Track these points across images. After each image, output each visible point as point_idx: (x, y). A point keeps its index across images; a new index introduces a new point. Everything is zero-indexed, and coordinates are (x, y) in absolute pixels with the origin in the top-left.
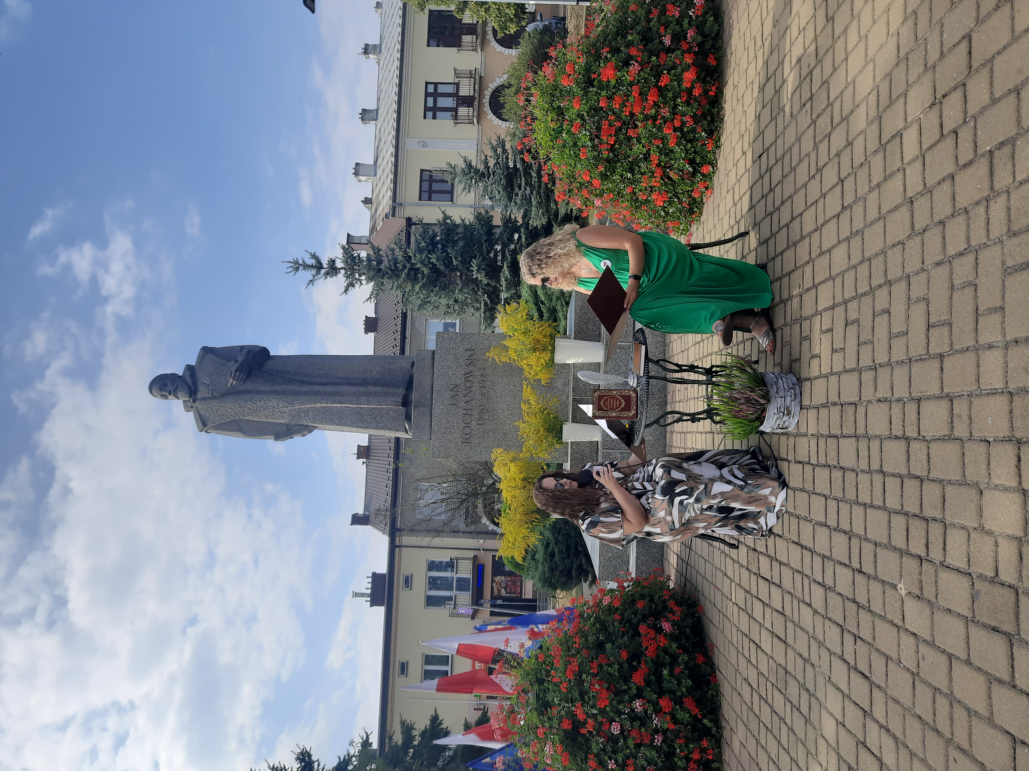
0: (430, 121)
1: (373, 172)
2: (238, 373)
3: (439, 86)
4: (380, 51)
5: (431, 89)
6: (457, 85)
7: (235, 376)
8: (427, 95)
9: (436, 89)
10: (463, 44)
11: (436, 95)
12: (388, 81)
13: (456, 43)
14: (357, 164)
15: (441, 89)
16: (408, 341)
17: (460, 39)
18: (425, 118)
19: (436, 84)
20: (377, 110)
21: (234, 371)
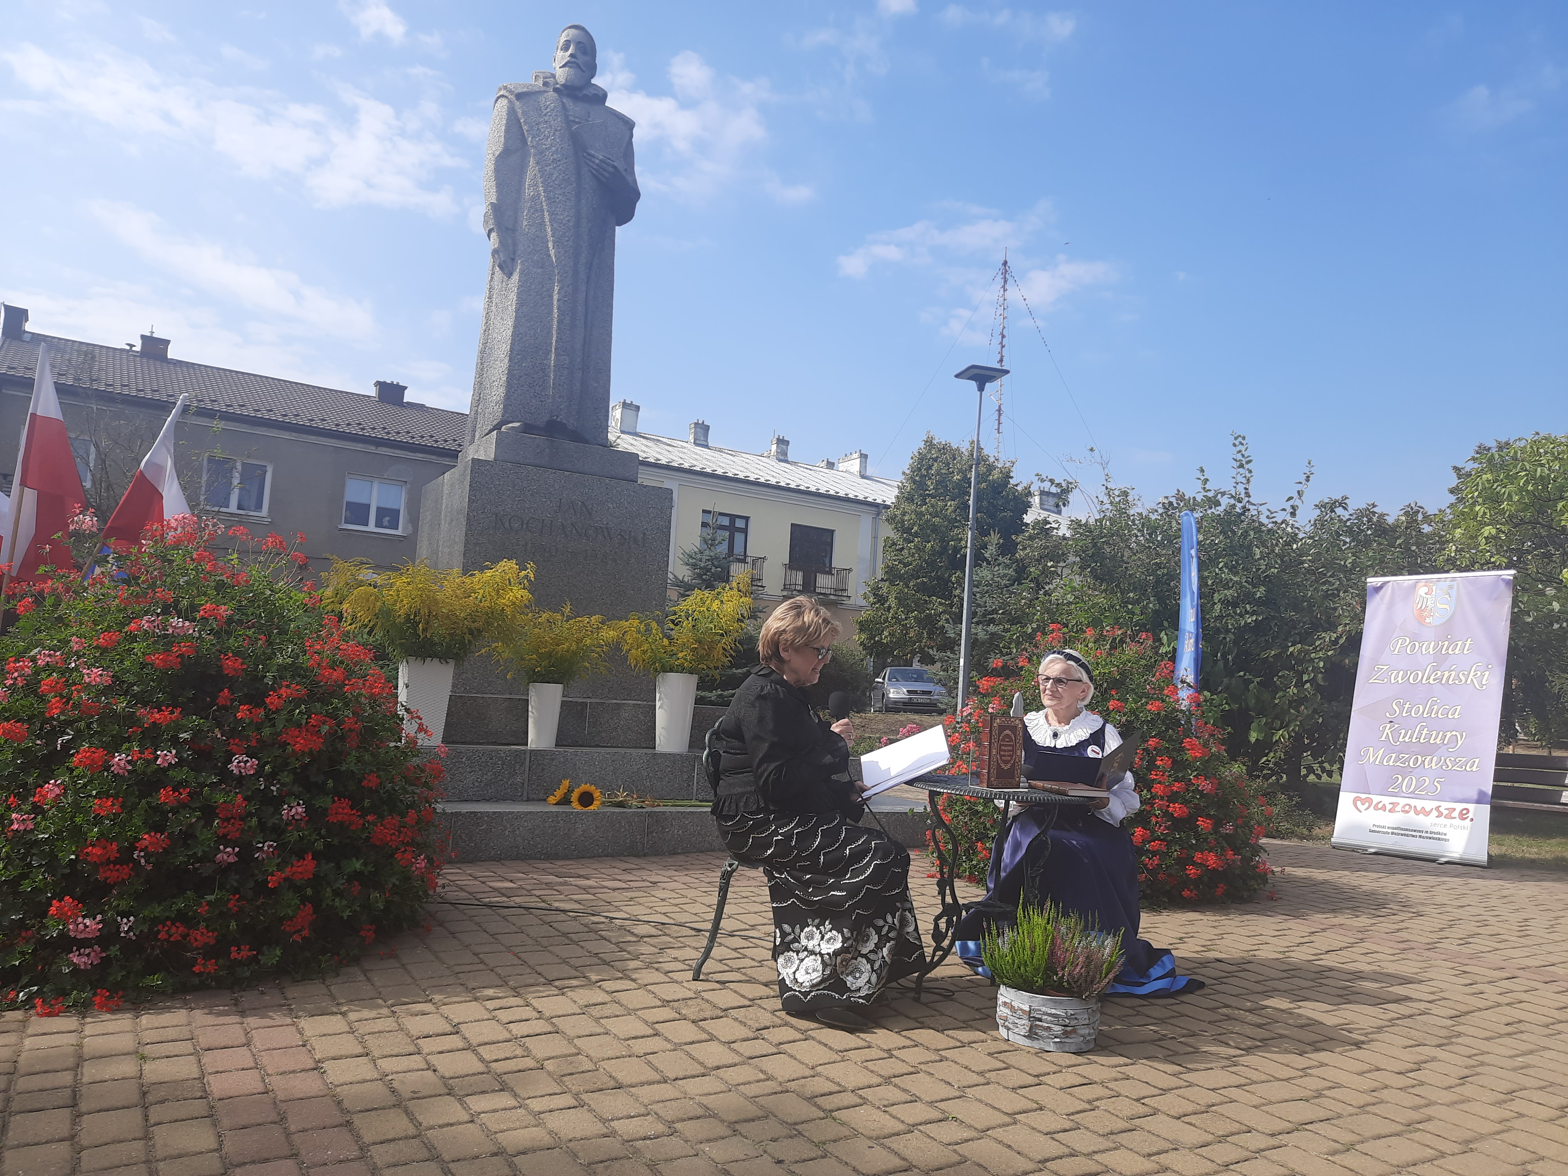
0: (699, 518)
1: (627, 430)
2: (612, 170)
3: (743, 535)
4: (780, 460)
5: (740, 524)
6: (744, 561)
7: (608, 164)
8: (733, 517)
9: (740, 530)
10: (795, 572)
11: (732, 529)
12: (747, 466)
13: (793, 564)
14: (638, 408)
15: (739, 537)
16: (372, 449)
17: (797, 570)
18: (704, 511)
19: (745, 531)
20: (707, 447)
21: (615, 164)
